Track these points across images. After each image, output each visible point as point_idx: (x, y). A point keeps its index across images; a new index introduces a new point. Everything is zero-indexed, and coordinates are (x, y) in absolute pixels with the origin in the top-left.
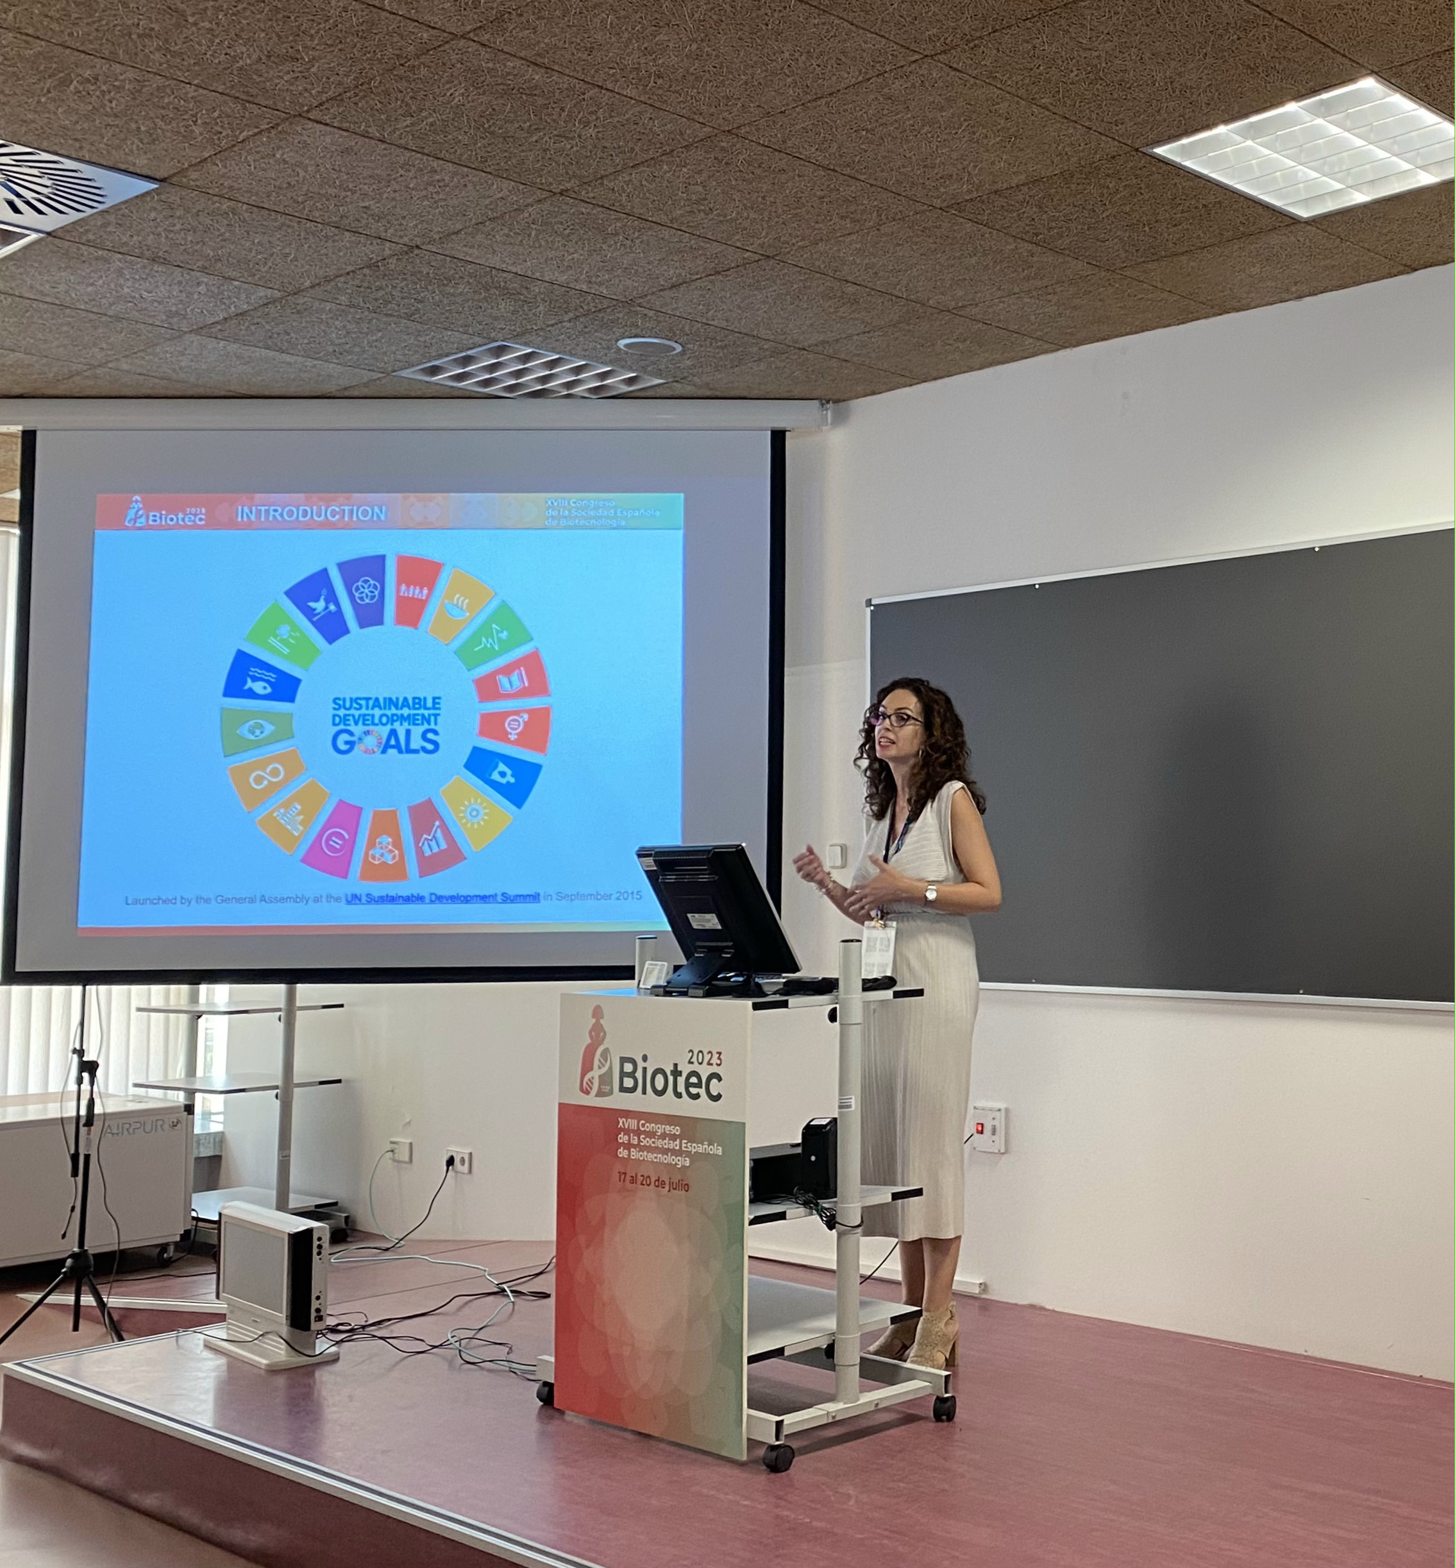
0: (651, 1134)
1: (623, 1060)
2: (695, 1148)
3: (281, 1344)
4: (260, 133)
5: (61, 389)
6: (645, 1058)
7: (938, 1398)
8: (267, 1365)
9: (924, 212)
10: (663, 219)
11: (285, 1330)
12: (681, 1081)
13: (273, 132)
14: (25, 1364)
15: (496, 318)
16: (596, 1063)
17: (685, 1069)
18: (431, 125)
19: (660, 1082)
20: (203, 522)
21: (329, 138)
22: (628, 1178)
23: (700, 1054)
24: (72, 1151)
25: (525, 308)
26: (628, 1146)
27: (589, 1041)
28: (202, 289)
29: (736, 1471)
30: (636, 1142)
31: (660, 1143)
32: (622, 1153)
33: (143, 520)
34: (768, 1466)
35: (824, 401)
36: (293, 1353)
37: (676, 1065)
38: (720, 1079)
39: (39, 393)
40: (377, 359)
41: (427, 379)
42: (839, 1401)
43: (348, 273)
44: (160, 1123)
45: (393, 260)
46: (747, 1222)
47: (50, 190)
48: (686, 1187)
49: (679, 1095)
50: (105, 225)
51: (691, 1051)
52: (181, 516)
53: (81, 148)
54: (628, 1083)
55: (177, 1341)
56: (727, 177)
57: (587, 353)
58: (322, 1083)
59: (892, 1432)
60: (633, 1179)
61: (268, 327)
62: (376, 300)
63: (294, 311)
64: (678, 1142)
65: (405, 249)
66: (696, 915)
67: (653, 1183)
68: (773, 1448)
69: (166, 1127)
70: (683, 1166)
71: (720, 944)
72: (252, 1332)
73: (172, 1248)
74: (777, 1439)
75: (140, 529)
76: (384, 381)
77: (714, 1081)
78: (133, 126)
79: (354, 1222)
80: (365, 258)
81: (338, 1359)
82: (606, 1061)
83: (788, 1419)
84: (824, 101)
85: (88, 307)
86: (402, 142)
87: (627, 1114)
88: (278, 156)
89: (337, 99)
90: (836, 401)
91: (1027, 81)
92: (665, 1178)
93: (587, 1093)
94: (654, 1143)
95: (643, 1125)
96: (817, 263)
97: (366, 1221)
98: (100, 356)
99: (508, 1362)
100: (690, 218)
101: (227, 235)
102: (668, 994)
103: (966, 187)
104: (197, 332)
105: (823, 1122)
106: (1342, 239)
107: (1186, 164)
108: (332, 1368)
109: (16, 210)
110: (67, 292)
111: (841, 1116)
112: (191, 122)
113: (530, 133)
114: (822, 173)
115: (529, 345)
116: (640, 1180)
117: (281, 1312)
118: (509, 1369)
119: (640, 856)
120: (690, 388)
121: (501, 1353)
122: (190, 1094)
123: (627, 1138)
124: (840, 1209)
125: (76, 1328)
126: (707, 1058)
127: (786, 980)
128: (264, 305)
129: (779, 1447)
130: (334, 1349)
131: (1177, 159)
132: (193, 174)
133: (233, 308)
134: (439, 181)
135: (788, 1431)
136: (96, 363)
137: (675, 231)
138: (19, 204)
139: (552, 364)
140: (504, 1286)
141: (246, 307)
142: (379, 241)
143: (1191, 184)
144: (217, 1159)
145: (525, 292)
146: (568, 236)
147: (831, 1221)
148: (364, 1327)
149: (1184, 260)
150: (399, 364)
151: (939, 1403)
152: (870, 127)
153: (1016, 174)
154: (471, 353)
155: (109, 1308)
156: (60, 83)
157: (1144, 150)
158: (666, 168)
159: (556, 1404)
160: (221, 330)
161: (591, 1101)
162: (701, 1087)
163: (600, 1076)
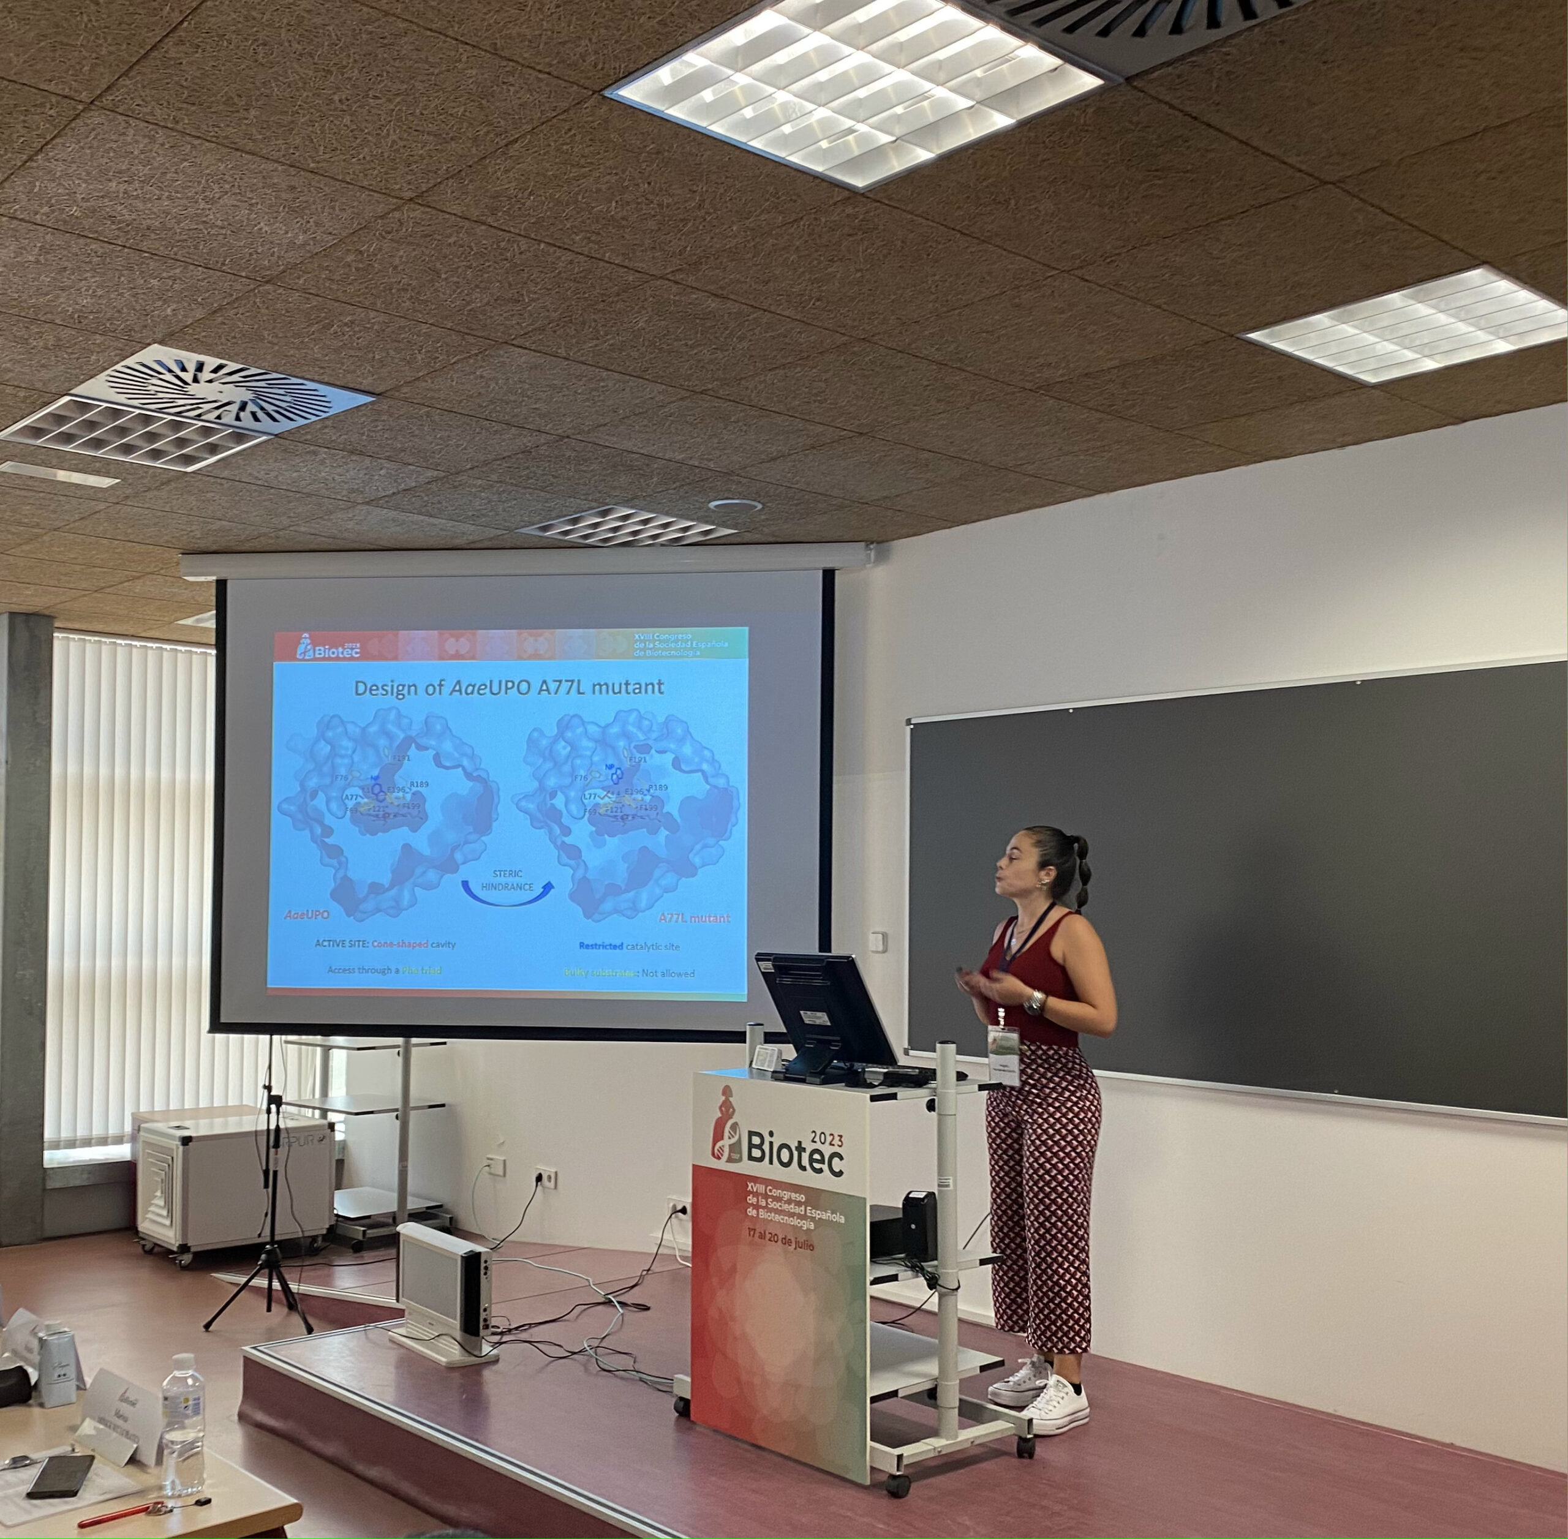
0: (778, 1199)
1: (751, 1134)
2: (818, 1214)
3: (456, 1345)
4: (469, 357)
5: (247, 546)
7: (1020, 1438)
8: (447, 1363)
9: (1013, 393)
10: (782, 408)
11: (458, 1334)
13: (480, 356)
14: (258, 1348)
15: (615, 488)
16: (726, 1134)
17: (809, 1147)
18: (612, 345)
19: (785, 1155)
20: (358, 655)
21: (522, 358)
22: (757, 1235)
24: (264, 1168)
25: (641, 480)
26: (757, 1207)
27: (720, 1115)
28: (382, 472)
29: (861, 1495)
30: (763, 1204)
31: (786, 1207)
32: (752, 1212)
33: (311, 652)
34: (889, 1492)
35: (869, 542)
36: (467, 1354)
40: (505, 521)
41: (541, 534)
42: (942, 1437)
43: (504, 458)
44: (310, 1138)
45: (545, 447)
46: (868, 1283)
47: (287, 404)
48: (812, 1247)
49: (804, 1169)
50: (322, 428)
51: (814, 1132)
52: (340, 650)
53: (324, 373)
56: (849, 374)
57: (680, 513)
58: (431, 1107)
59: (984, 1465)
60: (762, 1235)
61: (426, 498)
62: (520, 477)
63: (451, 486)
64: (803, 1208)
65: (558, 438)
66: (809, 1013)
67: (780, 1240)
68: (893, 1477)
69: (315, 1141)
70: (808, 1229)
71: (831, 1038)
72: (430, 1333)
73: (320, 1239)
74: (898, 1470)
75: (308, 660)
76: (506, 536)
77: (836, 1160)
78: (371, 355)
79: (456, 1221)
80: (522, 447)
81: (498, 1360)
82: (735, 1133)
83: (907, 1451)
84: (957, 312)
85: (289, 487)
86: (583, 359)
87: (755, 1179)
88: (478, 373)
89: (542, 329)
90: (878, 543)
92: (790, 1236)
93: (719, 1158)
94: (781, 1206)
95: (771, 1191)
96: (903, 437)
97: (468, 1222)
98: (286, 522)
99: (638, 1372)
100: (804, 407)
101: (417, 432)
102: (787, 1079)
103: (1060, 372)
104: (368, 503)
105: (922, 1195)
106: (1402, 399)
107: (1274, 345)
108: (495, 1368)
109: (256, 419)
110: (276, 477)
111: (940, 1192)
112: (416, 351)
113: (692, 347)
114: (935, 367)
115: (632, 507)
116: (768, 1236)
117: (455, 1319)
118: (641, 1380)
119: (758, 960)
120: (757, 536)
121: (628, 1362)
122: (324, 1112)
123: (755, 1199)
124: (941, 1271)
125: (269, 1310)
126: (829, 1139)
127: (886, 1070)
128: (428, 483)
129: (899, 1476)
130: (495, 1352)
131: (1267, 341)
132: (405, 390)
133: (403, 485)
134: (603, 387)
135: (905, 1462)
136: (281, 527)
137: (787, 417)
138: (260, 414)
139: (646, 522)
140: (610, 1296)
141: (414, 484)
142: (538, 433)
143: (1273, 360)
144: (340, 1163)
145: (645, 468)
146: (696, 424)
147: (933, 1283)
148: (510, 1330)
149: (1243, 420)
150: (522, 524)
151: (1022, 1444)
152: (991, 329)
153: (1110, 359)
154: (583, 514)
155: (292, 1294)
156: (324, 327)
157: (1238, 335)
158: (799, 369)
159: (692, 1417)
160: (387, 502)
161: (722, 1165)
162: (824, 1163)
163: (730, 1145)
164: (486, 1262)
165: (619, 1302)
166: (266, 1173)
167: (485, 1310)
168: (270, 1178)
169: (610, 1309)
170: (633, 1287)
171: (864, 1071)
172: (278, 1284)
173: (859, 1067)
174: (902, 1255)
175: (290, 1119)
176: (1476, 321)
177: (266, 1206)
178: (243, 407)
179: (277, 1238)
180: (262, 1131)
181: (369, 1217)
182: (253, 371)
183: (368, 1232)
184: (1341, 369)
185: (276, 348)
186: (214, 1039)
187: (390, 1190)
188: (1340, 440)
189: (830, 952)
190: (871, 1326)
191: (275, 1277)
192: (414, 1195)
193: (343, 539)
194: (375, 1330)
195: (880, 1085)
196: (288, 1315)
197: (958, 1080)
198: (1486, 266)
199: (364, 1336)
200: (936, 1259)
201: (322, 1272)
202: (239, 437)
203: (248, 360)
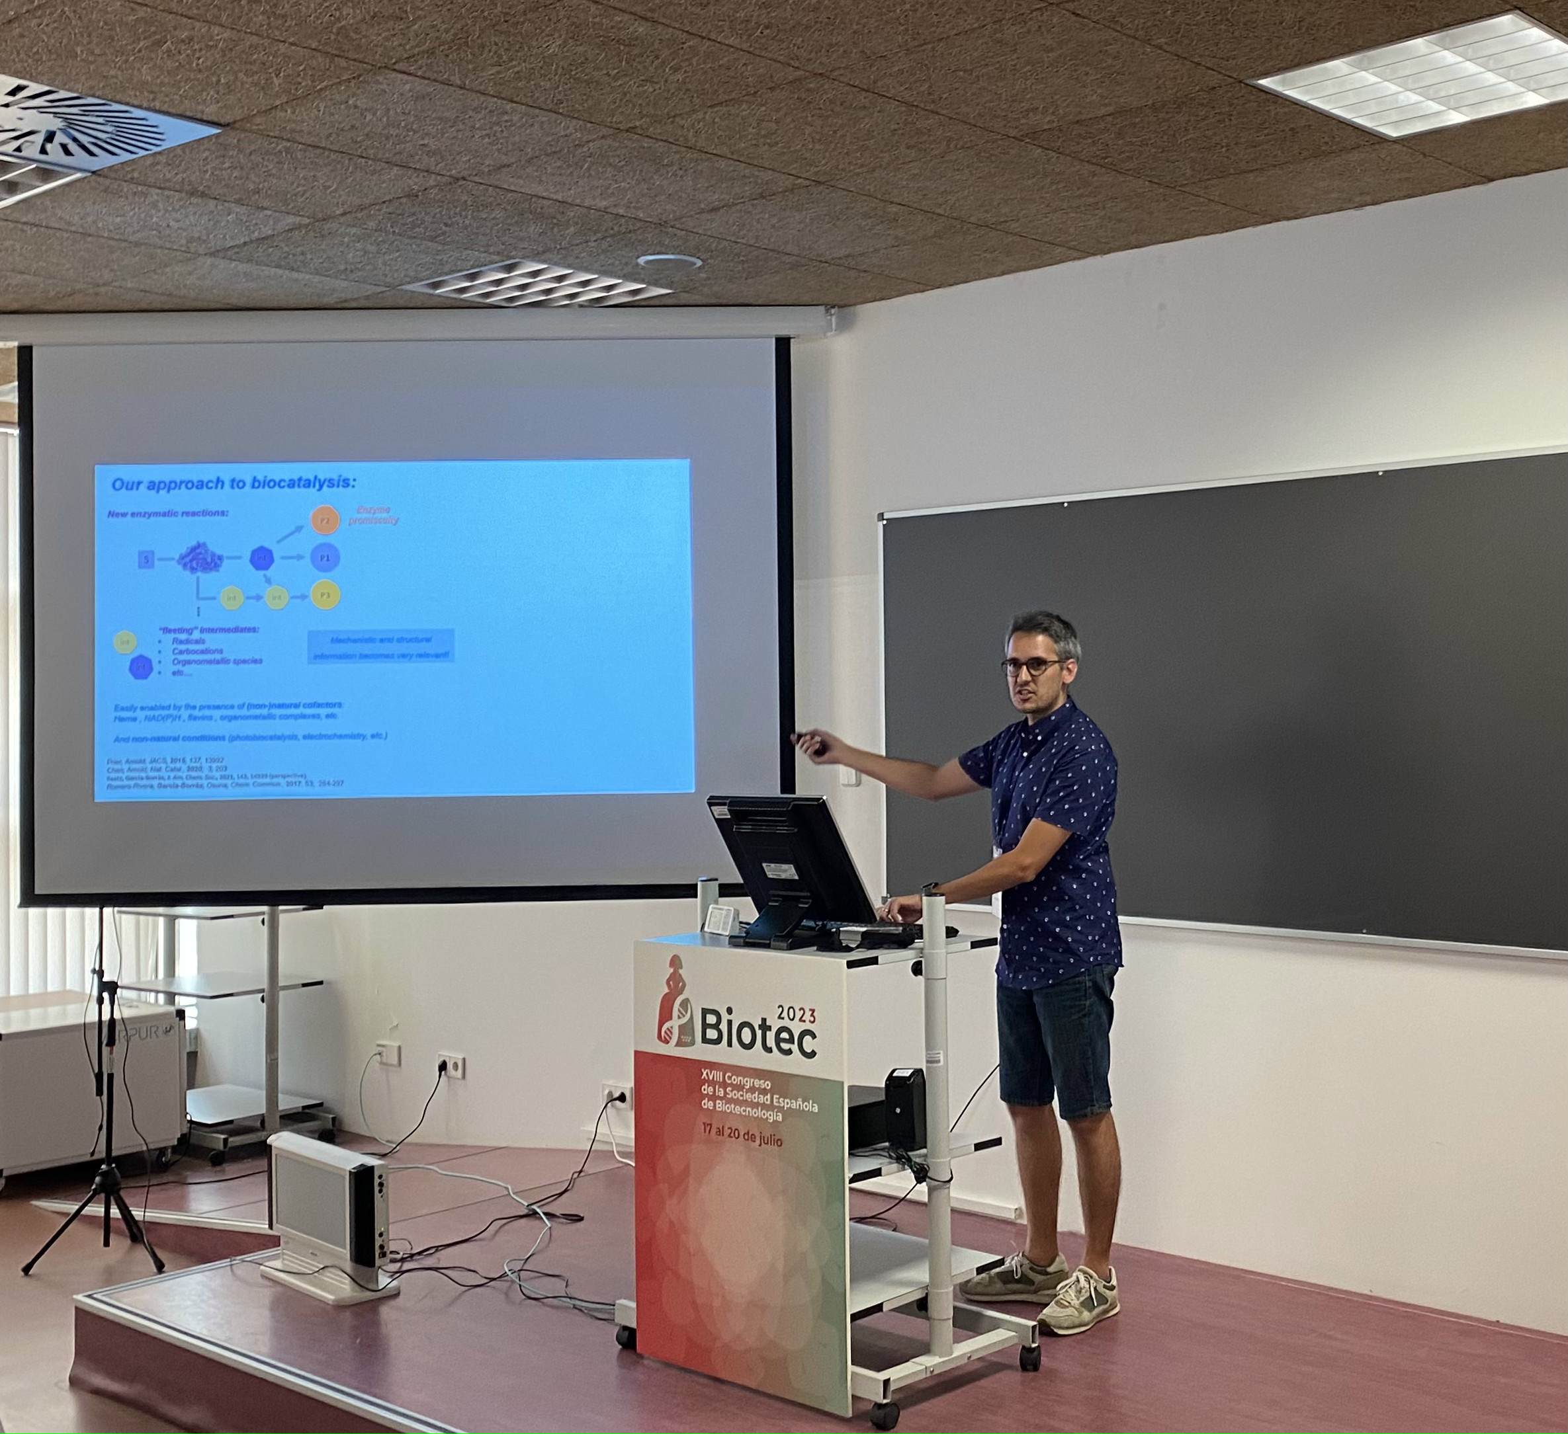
0: (739, 1087)
1: (705, 1012)
2: (786, 1103)
3: (345, 1279)
4: (340, 83)
5: (58, 305)
6: (730, 1011)
7: (1024, 1348)
8: (333, 1301)
9: (995, 141)
10: (725, 150)
11: (348, 1265)
12: (771, 1036)
13: (353, 82)
14: (95, 1296)
15: (522, 239)
16: (675, 1013)
17: (775, 1025)
18: (518, 72)
19: (746, 1035)
21: (407, 85)
22: (714, 1131)
23: (791, 1010)
24: (96, 1071)
25: (556, 230)
26: (713, 1098)
27: (666, 990)
28: (230, 218)
29: (842, 1429)
30: (722, 1094)
31: (748, 1096)
32: (707, 1104)
34: (875, 1423)
35: (829, 307)
36: (357, 1288)
37: (764, 1020)
38: (814, 1036)
39: (35, 309)
40: (386, 276)
41: (431, 291)
42: (935, 1355)
43: (384, 202)
44: (153, 1030)
45: (435, 191)
46: (847, 1181)
47: (109, 135)
48: (779, 1142)
49: (770, 1050)
50: (153, 165)
51: (780, 1006)
53: (154, 100)
54: (712, 1034)
55: (232, 1271)
56: (804, 114)
57: (603, 268)
58: (304, 985)
59: (983, 1382)
60: (719, 1132)
61: (286, 249)
62: (405, 225)
63: (318, 235)
64: (769, 1096)
65: (451, 180)
66: (773, 865)
67: (741, 1136)
68: (879, 1406)
69: (160, 1033)
70: (775, 1121)
71: (799, 894)
72: (312, 1265)
73: (169, 1151)
74: (885, 1397)
76: (388, 293)
77: (807, 1038)
78: (214, 79)
79: (341, 1123)
80: (406, 189)
81: (399, 1293)
82: (686, 1011)
83: (895, 1373)
84: (930, 46)
85: (111, 235)
86: (482, 88)
87: (712, 1066)
88: (350, 102)
89: (431, 52)
90: (840, 307)
91: (1149, 24)
92: (754, 1131)
93: (667, 1042)
94: (742, 1096)
95: (730, 1078)
96: (867, 187)
97: (354, 1123)
98: (107, 275)
99: (570, 1298)
100: (750, 151)
101: (274, 171)
102: (748, 945)
103: (1048, 118)
104: (213, 254)
105: (907, 1073)
106: (1425, 155)
107: (1286, 92)
108: (393, 1303)
109: (67, 152)
110: (94, 222)
111: (927, 1067)
112: (273, 75)
113: (616, 78)
114: (904, 109)
115: (544, 262)
116: (727, 1132)
117: (344, 1248)
118: (575, 1307)
119: (710, 805)
120: (696, 297)
121: (558, 1287)
122: (171, 997)
123: (711, 1089)
124: (930, 1161)
125: (107, 1243)
126: (799, 1014)
127: (864, 929)
128: (290, 230)
129: (886, 1404)
130: (395, 1283)
131: (1279, 89)
132: (258, 120)
133: (256, 234)
134: (506, 121)
135: (893, 1387)
136: (101, 282)
137: (732, 162)
138: (72, 147)
139: (561, 279)
140: (534, 1207)
141: (270, 232)
142: (426, 174)
143: (1286, 110)
144: (193, 1056)
145: (559, 217)
146: (622, 167)
147: (921, 1174)
148: (412, 1256)
149: (1251, 176)
150: (408, 279)
151: (1025, 1352)
152: (969, 67)
153: (1105, 105)
154: (482, 269)
155: (136, 1222)
156: (154, 44)
157: (1247, 82)
158: (744, 106)
159: (639, 1348)
160: (237, 253)
161: (671, 1050)
162: (793, 1043)
163: (680, 1027)
164: (380, 1177)
165: (545, 1214)
166: (99, 1077)
167: (381, 1235)
168: (104, 1083)
169: (537, 1222)
170: (561, 1194)
171: (838, 932)
172: (117, 1211)
173: (833, 927)
174: (887, 1144)
175: (128, 1007)
176: (1507, 71)
177: (100, 1116)
178: (50, 137)
179: (114, 1154)
180: (92, 1024)
181: (231, 1122)
182: (63, 94)
183: (231, 1139)
184: (1360, 121)
185: (92, 67)
186: (27, 914)
187: (259, 1087)
188: (1358, 199)
189: (794, 793)
190: (850, 1227)
191: (113, 1202)
192: (287, 1093)
193: (180, 297)
194: (243, 1265)
195: (858, 947)
196: (131, 1249)
197: (947, 937)
198: (1518, 11)
199: (230, 1273)
200: (926, 1147)
201: (173, 1192)
202: (45, 174)
203: (56, 79)
